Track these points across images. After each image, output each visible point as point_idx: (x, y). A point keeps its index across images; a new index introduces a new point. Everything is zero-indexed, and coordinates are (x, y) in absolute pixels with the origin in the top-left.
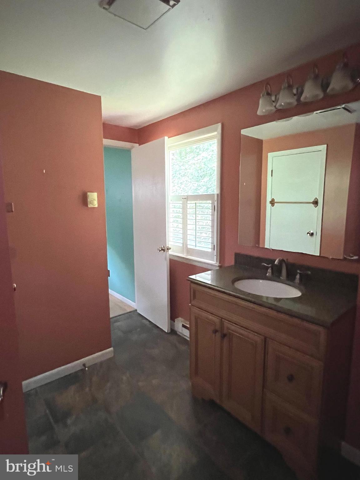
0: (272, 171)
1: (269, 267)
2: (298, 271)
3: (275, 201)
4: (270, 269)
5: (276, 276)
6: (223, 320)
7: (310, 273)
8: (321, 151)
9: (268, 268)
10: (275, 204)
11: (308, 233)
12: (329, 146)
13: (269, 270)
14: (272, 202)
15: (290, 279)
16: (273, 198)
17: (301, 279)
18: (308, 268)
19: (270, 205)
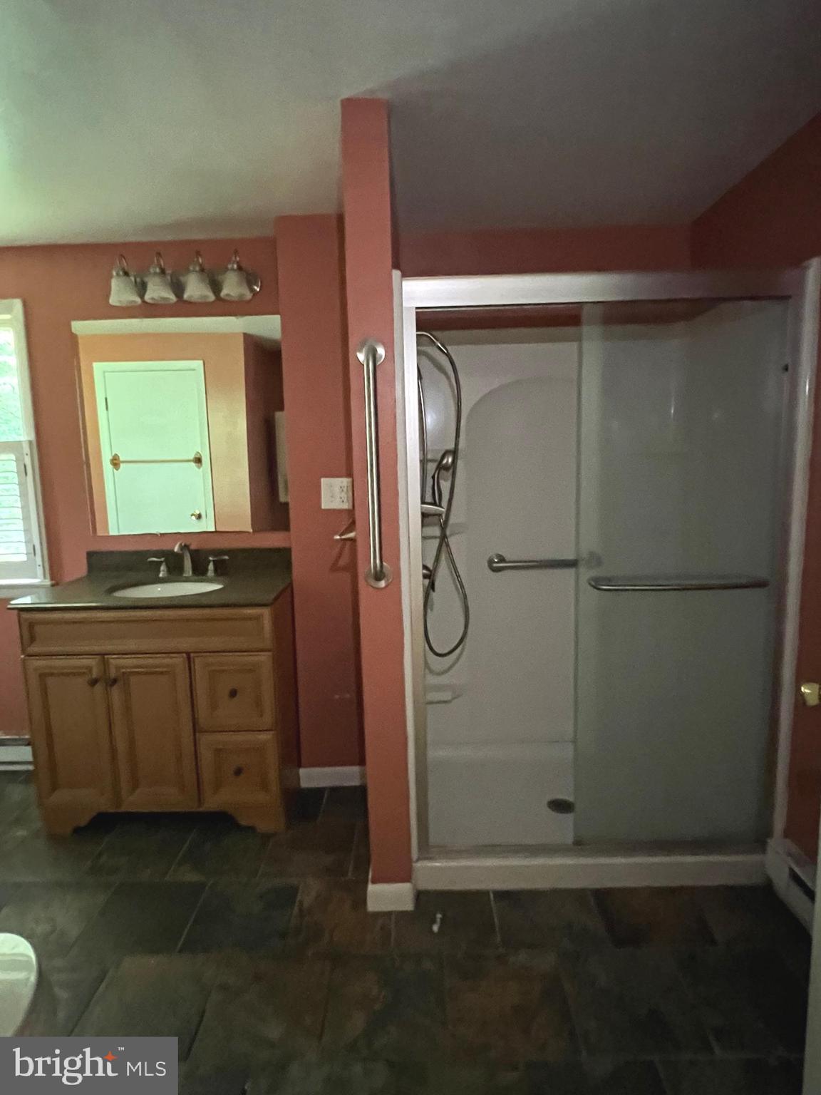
0: (106, 399)
1: (162, 562)
2: (211, 558)
3: (121, 459)
4: (164, 564)
5: (176, 572)
6: (106, 656)
7: (226, 557)
8: (194, 370)
9: (159, 564)
10: (122, 465)
11: (192, 515)
12: (206, 362)
13: (163, 568)
14: (115, 461)
15: (199, 572)
16: (116, 455)
17: (216, 570)
18: (222, 552)
19: (111, 467)
